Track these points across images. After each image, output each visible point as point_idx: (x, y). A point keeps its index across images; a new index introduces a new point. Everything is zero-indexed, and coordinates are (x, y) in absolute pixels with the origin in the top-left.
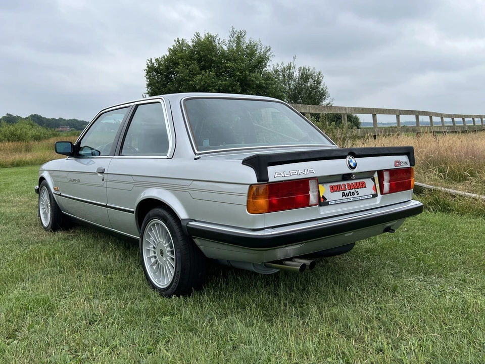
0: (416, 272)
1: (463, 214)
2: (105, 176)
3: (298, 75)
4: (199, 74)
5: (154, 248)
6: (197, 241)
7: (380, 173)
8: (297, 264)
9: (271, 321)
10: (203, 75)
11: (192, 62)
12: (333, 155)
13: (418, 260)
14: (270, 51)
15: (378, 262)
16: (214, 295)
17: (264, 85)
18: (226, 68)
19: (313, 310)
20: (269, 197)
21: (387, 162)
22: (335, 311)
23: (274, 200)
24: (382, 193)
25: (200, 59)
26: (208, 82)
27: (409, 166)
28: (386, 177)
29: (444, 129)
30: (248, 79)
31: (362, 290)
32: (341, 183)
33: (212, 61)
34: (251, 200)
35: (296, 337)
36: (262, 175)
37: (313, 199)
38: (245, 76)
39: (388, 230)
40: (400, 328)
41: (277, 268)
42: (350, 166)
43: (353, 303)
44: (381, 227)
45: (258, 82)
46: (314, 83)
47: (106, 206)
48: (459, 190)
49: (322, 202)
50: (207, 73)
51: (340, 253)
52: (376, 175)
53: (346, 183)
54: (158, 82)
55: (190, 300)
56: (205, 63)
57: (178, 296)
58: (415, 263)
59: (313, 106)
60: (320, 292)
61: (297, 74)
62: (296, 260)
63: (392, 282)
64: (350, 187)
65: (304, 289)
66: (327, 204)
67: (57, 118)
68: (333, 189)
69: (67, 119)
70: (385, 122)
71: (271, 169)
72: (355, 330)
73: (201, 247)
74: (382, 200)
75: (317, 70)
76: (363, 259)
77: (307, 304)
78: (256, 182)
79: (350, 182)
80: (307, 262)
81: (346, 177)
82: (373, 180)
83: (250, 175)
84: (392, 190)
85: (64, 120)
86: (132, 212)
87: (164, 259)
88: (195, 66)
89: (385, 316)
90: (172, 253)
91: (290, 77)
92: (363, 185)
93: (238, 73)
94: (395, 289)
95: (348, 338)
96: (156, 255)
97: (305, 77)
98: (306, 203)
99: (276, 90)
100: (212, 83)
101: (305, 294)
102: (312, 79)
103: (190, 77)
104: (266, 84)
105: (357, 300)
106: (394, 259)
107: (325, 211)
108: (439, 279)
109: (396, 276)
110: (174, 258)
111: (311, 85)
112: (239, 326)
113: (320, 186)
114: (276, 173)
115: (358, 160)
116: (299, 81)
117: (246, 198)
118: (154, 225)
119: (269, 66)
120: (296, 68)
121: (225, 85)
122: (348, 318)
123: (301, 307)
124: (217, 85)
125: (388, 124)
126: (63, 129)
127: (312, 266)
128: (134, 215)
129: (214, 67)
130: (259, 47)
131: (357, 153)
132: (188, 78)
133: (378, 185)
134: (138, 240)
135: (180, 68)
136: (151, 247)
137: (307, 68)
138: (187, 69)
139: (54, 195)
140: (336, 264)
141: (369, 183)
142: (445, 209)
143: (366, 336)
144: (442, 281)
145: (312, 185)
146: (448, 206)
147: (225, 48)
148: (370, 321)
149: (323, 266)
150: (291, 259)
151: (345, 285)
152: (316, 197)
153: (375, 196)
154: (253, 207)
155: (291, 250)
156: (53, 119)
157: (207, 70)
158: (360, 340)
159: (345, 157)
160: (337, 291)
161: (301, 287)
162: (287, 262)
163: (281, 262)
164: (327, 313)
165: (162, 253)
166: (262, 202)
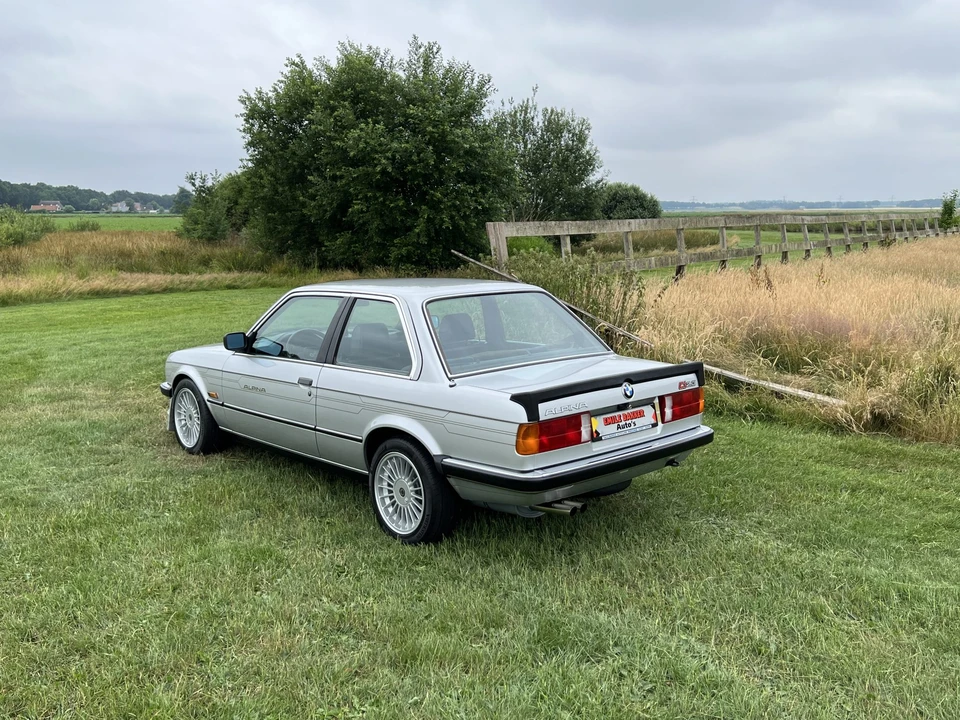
0: (707, 512)
1: (791, 426)
2: (314, 391)
3: (541, 124)
4: (354, 127)
5: (389, 485)
6: (452, 481)
7: (662, 399)
8: (566, 508)
9: (539, 568)
10: (362, 130)
11: (339, 103)
12: (608, 384)
13: (712, 497)
14: (490, 84)
15: (662, 500)
16: (468, 542)
17: (479, 150)
18: (407, 116)
19: (584, 557)
20: (539, 437)
21: (670, 385)
22: (608, 557)
23: (544, 439)
24: (663, 422)
25: (354, 97)
26: (372, 142)
27: (697, 386)
28: (668, 402)
29: (806, 244)
30: (449, 138)
31: (639, 534)
32: (616, 414)
33: (377, 103)
34: (521, 440)
35: (568, 584)
36: (532, 413)
37: (585, 435)
38: (443, 134)
39: (671, 463)
40: (677, 575)
41: (541, 511)
42: (626, 394)
43: (628, 549)
44: (663, 461)
45: (468, 146)
46: (573, 141)
47: (315, 429)
48: (793, 387)
49: (595, 437)
50: (371, 125)
51: (614, 492)
52: (656, 401)
53: (621, 413)
54: (269, 138)
55: (443, 547)
56: (366, 104)
57: (426, 543)
58: (705, 501)
59: (574, 223)
60: (591, 537)
61: (539, 122)
62: (566, 502)
63: (675, 523)
64: (626, 418)
65: (572, 535)
66: (600, 439)
67: (34, 183)
68: (607, 422)
69: (54, 186)
70: (710, 202)
71: (542, 407)
72: (629, 577)
73: (456, 488)
74: (663, 428)
75: (578, 117)
76: (644, 496)
77: (577, 551)
78: (527, 421)
79: (626, 412)
80: (578, 505)
81: (621, 407)
82: (654, 407)
83: (520, 414)
84: (675, 417)
85: (49, 188)
86: (361, 441)
87: (406, 499)
88: (345, 111)
89: (661, 562)
90: (418, 492)
91: (527, 126)
92: (641, 414)
93: (430, 129)
94: (677, 533)
95: (622, 585)
96: (394, 494)
97: (555, 127)
98: (577, 440)
99: (499, 159)
100: (380, 145)
101: (574, 539)
102: (569, 131)
103: (336, 131)
104: (483, 148)
105: (633, 546)
106: (682, 495)
107: (597, 447)
108: (732, 522)
109: (682, 517)
110: (423, 499)
111: (567, 145)
112: (507, 574)
113: (593, 419)
114: (548, 410)
115: (636, 387)
116: (543, 135)
117: (515, 438)
118: (391, 458)
119: (489, 111)
120: (538, 109)
121: (406, 150)
122: (622, 565)
123: (570, 554)
124: (390, 149)
125: (717, 205)
126: (47, 208)
127: (584, 508)
128: (362, 444)
129: (382, 113)
130: (469, 76)
131: (634, 380)
132: (332, 134)
133: (658, 412)
134: (366, 476)
135: (316, 113)
136: (385, 484)
137: (559, 111)
138: (331, 115)
139: (208, 403)
140: (611, 502)
141: (648, 410)
142: (768, 416)
143: (639, 583)
144: (736, 523)
145: (584, 420)
146: (773, 413)
147: (402, 75)
148: (645, 568)
149: (594, 505)
150: (559, 502)
151: (620, 529)
152: (589, 433)
153: (655, 425)
154: (522, 447)
155: (560, 492)
156: (25, 185)
157: (370, 120)
158: (635, 586)
159: (620, 385)
160: (610, 537)
161: (569, 532)
162: (556, 505)
163: (549, 505)
164: (599, 560)
165: (402, 492)
166: (532, 442)
